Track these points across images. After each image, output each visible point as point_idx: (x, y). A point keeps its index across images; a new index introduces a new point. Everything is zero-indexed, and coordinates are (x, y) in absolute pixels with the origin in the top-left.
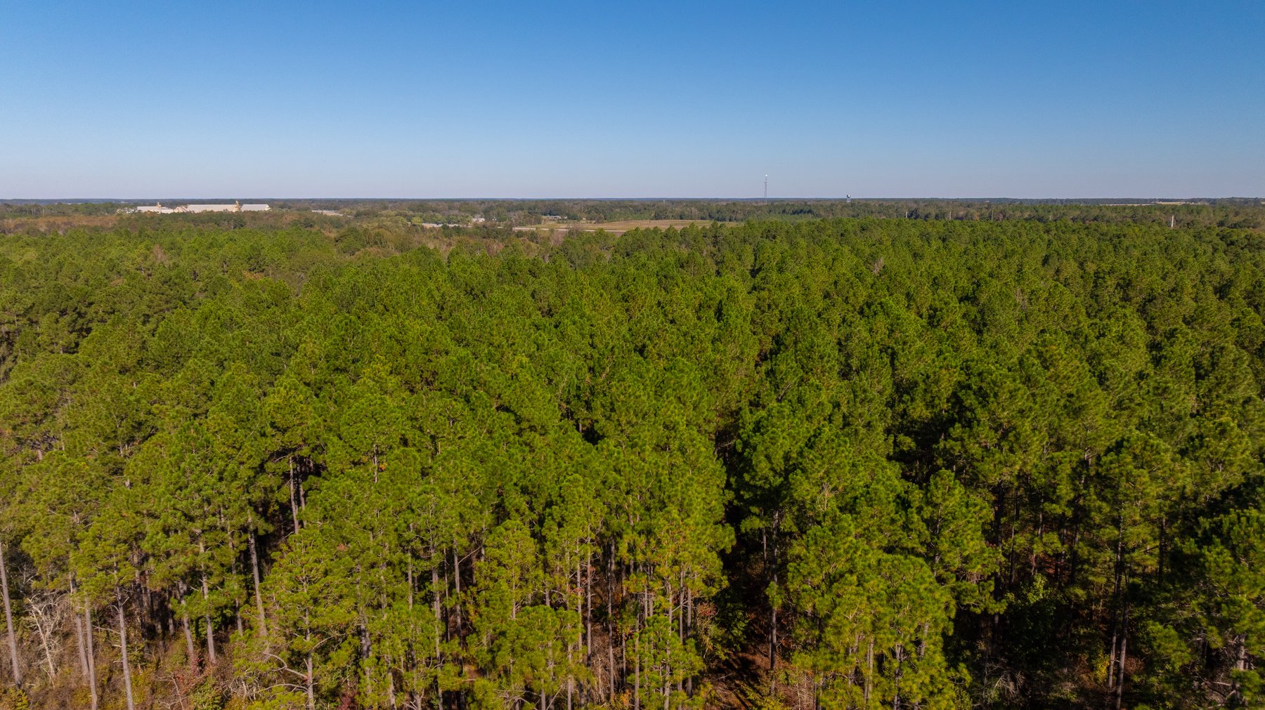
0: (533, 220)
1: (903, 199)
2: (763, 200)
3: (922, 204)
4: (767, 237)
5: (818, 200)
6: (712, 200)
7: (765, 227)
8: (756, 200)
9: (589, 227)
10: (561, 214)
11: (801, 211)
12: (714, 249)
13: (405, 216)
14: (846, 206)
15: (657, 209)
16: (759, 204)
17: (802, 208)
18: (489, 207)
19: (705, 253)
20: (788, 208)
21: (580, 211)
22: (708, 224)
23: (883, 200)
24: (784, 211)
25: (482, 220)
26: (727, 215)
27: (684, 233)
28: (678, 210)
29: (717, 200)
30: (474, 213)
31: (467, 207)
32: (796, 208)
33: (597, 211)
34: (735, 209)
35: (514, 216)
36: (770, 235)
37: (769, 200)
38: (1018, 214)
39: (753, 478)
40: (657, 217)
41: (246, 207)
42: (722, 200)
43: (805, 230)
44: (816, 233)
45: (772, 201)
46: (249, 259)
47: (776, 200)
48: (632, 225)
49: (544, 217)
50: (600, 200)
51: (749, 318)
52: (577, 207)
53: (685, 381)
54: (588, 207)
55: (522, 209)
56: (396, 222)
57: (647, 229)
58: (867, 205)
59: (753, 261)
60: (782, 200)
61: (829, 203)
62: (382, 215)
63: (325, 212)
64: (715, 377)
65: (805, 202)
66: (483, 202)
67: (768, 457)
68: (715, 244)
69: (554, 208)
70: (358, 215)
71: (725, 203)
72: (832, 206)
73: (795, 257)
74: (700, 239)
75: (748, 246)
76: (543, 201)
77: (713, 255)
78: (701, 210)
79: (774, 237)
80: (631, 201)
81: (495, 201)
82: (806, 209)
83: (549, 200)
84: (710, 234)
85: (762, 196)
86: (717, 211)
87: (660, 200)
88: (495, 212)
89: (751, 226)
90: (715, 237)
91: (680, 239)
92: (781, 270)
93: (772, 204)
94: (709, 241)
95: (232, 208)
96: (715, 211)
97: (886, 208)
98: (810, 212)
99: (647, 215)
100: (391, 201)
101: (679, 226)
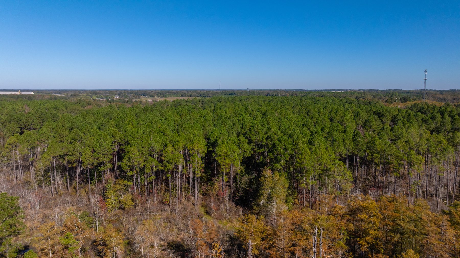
0: (137, 97)
1: (266, 90)
2: (219, 90)
3: (272, 92)
4: (219, 101)
5: (238, 90)
6: (201, 90)
7: (218, 98)
8: (217, 90)
9: (159, 99)
10: (147, 95)
11: (232, 94)
12: (202, 105)
13: (90, 96)
14: (247, 92)
15: (182, 93)
16: (218, 91)
17: (232, 93)
18: (120, 93)
19: (200, 106)
20: (227, 93)
21: (154, 94)
22: (200, 98)
23: (259, 90)
24: (226, 94)
25: (118, 97)
26: (207, 95)
27: (193, 101)
28: (190, 93)
29: (203, 90)
30: (115, 95)
31: (112, 92)
32: (230, 93)
33: (160, 94)
34: (209, 93)
35: (130, 96)
36: (220, 101)
37: (221, 90)
38: (301, 94)
39: (211, 141)
40: (182, 96)
41: (23, 93)
42: (205, 90)
43: (230, 99)
44: (233, 100)
45: (222, 90)
46: (54, 109)
47: (224, 90)
48: (175, 98)
49: (141, 96)
50: (161, 90)
51: (211, 119)
52: (153, 93)
53: (197, 127)
54: (157, 92)
55: (133, 93)
56: (87, 98)
57: (181, 100)
58: (253, 92)
59: (214, 108)
60: (226, 90)
61: (241, 91)
62: (81, 96)
63: (57, 94)
64: (204, 127)
65: (233, 90)
66: (117, 91)
67: (213, 137)
68: (203, 104)
69: (144, 93)
70: (71, 96)
71: (206, 91)
72: (242, 92)
73: (225, 106)
74: (198, 102)
75: (212, 104)
76: (140, 90)
77: (202, 107)
78: (197, 93)
79: (221, 101)
80: (172, 90)
81: (122, 90)
82: (233, 93)
83: (142, 90)
84: (201, 101)
85: (219, 89)
86: (203, 94)
87: (183, 90)
88: (123, 94)
89: (214, 98)
90: (203, 102)
91: (191, 102)
92: (220, 109)
93: (222, 91)
94: (201, 103)
95: (18, 93)
96: (202, 94)
97: (260, 92)
98: (235, 94)
99: (178, 95)
100: (82, 90)
101: (191, 98)
